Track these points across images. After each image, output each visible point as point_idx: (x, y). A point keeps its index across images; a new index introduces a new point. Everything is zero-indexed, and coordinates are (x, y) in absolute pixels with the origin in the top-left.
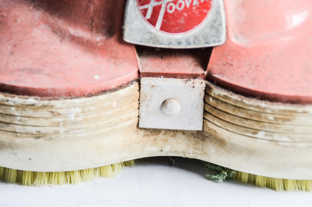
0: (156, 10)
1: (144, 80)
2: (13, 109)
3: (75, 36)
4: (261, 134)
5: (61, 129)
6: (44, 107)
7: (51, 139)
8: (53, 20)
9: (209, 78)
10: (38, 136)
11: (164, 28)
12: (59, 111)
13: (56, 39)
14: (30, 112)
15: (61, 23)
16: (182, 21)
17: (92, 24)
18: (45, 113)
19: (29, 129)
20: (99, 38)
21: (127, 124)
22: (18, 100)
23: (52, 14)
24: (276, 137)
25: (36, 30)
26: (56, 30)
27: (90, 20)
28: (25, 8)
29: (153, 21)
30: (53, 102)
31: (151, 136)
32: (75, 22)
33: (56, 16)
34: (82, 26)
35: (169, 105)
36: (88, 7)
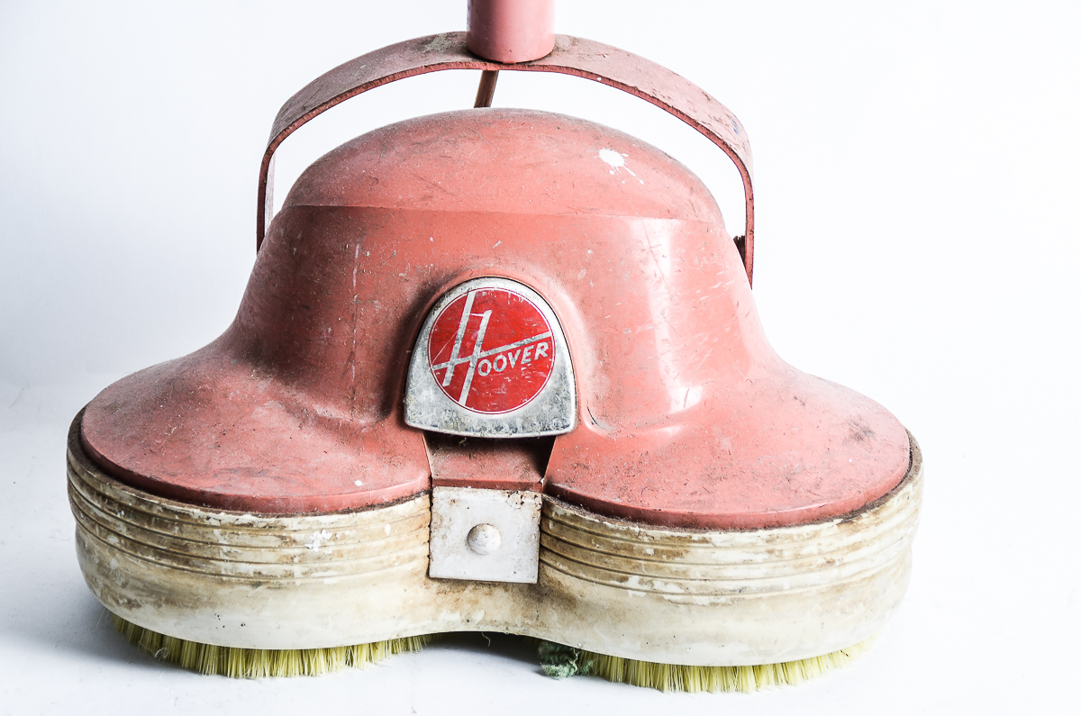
0: (460, 371)
1: (439, 493)
2: (217, 532)
3: (325, 418)
4: (633, 581)
5: (297, 569)
6: (269, 527)
7: (279, 587)
8: (287, 392)
9: (550, 490)
10: (257, 582)
11: (473, 402)
12: (293, 536)
13: (292, 423)
14: (244, 537)
15: (302, 398)
16: (503, 390)
17: (353, 398)
18: (271, 540)
19: (243, 568)
20: (364, 420)
21: (410, 567)
22: (225, 517)
23: (287, 384)
24: (658, 585)
25: (260, 409)
26: (291, 409)
27: (351, 391)
28: (242, 376)
29: (453, 392)
30: (285, 521)
31: (451, 593)
32: (325, 396)
33: (294, 386)
34: (336, 402)
35: (480, 536)
36: (347, 370)
